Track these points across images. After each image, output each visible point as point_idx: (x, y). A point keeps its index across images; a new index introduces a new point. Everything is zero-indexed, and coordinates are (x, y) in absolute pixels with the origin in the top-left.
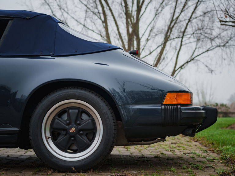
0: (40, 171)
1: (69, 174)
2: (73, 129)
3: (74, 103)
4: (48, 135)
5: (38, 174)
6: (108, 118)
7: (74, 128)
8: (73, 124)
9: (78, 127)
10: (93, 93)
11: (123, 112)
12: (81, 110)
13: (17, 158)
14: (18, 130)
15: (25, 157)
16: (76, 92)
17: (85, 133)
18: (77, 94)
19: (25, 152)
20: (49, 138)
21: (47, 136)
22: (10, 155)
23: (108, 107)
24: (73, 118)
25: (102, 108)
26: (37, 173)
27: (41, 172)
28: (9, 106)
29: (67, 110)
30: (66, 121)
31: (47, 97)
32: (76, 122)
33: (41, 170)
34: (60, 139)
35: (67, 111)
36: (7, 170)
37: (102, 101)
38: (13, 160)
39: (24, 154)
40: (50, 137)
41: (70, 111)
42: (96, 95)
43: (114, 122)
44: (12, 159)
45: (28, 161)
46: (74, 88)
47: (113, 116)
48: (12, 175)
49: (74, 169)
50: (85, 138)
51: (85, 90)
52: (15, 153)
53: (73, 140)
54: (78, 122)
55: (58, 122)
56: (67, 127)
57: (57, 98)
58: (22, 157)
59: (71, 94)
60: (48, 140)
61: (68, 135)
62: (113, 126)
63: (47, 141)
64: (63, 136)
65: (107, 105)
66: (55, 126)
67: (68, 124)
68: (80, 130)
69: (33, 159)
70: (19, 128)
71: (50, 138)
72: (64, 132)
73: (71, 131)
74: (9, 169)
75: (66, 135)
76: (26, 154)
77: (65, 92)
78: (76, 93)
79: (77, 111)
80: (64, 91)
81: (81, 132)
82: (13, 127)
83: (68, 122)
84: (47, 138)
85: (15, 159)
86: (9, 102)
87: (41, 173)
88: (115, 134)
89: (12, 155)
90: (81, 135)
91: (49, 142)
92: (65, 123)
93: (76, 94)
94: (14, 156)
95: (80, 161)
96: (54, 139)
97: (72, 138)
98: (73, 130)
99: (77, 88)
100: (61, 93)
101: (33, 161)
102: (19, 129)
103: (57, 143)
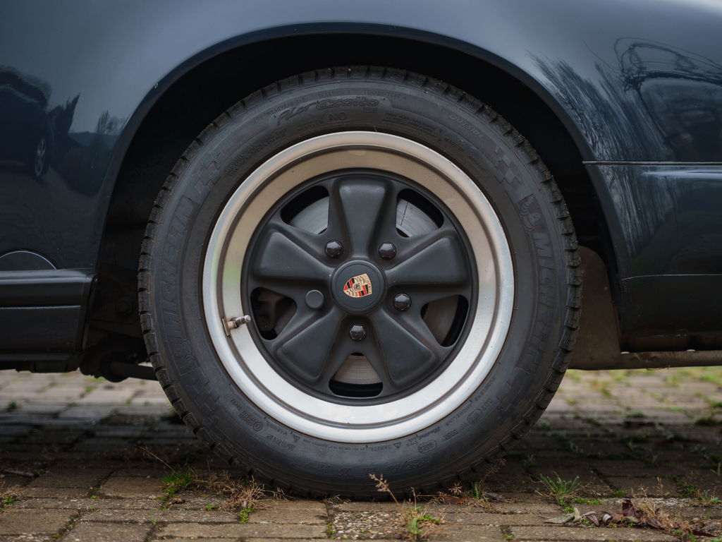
0: (193, 488)
1: (341, 507)
2: (363, 280)
3: (362, 153)
4: (235, 308)
5: (187, 505)
6: (542, 227)
7: (365, 276)
8: (359, 257)
9: (387, 272)
10: (461, 99)
11: (616, 198)
12: (398, 186)
13: (55, 415)
14: (86, 284)
15: (92, 415)
16: (379, 93)
17: (420, 301)
18: (385, 103)
19: (81, 390)
20: (237, 325)
21: (229, 315)
22: (18, 403)
23: (541, 172)
24: (361, 226)
25: (510, 175)
26: (184, 502)
27: (197, 496)
28: (38, 174)
29: (329, 184)
30: (323, 239)
31: (228, 115)
32: (372, 248)
33: (195, 485)
34: (294, 329)
35: (330, 190)
36: (26, 481)
37: (509, 140)
38: (38, 427)
39: (82, 396)
40: (243, 321)
41: (346, 190)
42: (481, 110)
43: (572, 251)
44: (36, 421)
45: (111, 433)
46: (368, 72)
47: (563, 219)
48: (57, 508)
49: (383, 487)
50: (420, 327)
51: (425, 84)
52: (39, 391)
53: (359, 338)
54: (386, 247)
55: (282, 246)
56: (331, 269)
57: (283, 121)
58: (78, 413)
59: (350, 102)
60: (234, 334)
61: (333, 313)
62: (568, 270)
63: (229, 338)
64: (310, 316)
65: (534, 163)
66: (267, 263)
67: (334, 258)
68: (398, 287)
69: (130, 424)
70: (88, 275)
71: (244, 327)
72: (314, 298)
73: (352, 293)
74: (36, 476)
75: (321, 311)
76: (89, 399)
77: (320, 95)
78: (378, 98)
79: (378, 190)
80: (318, 89)
81: (402, 298)
82: (58, 268)
83: (333, 245)
84: (231, 324)
85: (46, 421)
86: (39, 152)
87: (200, 500)
88: (574, 309)
89: (27, 401)
90: (399, 311)
91: (237, 343)
92: (319, 250)
93: (376, 103)
94: (40, 409)
95: (397, 441)
96: (261, 332)
97: (357, 328)
98: (362, 284)
99: (385, 74)
100: (304, 99)
101: (138, 434)
102: (89, 279)
103: (279, 352)
